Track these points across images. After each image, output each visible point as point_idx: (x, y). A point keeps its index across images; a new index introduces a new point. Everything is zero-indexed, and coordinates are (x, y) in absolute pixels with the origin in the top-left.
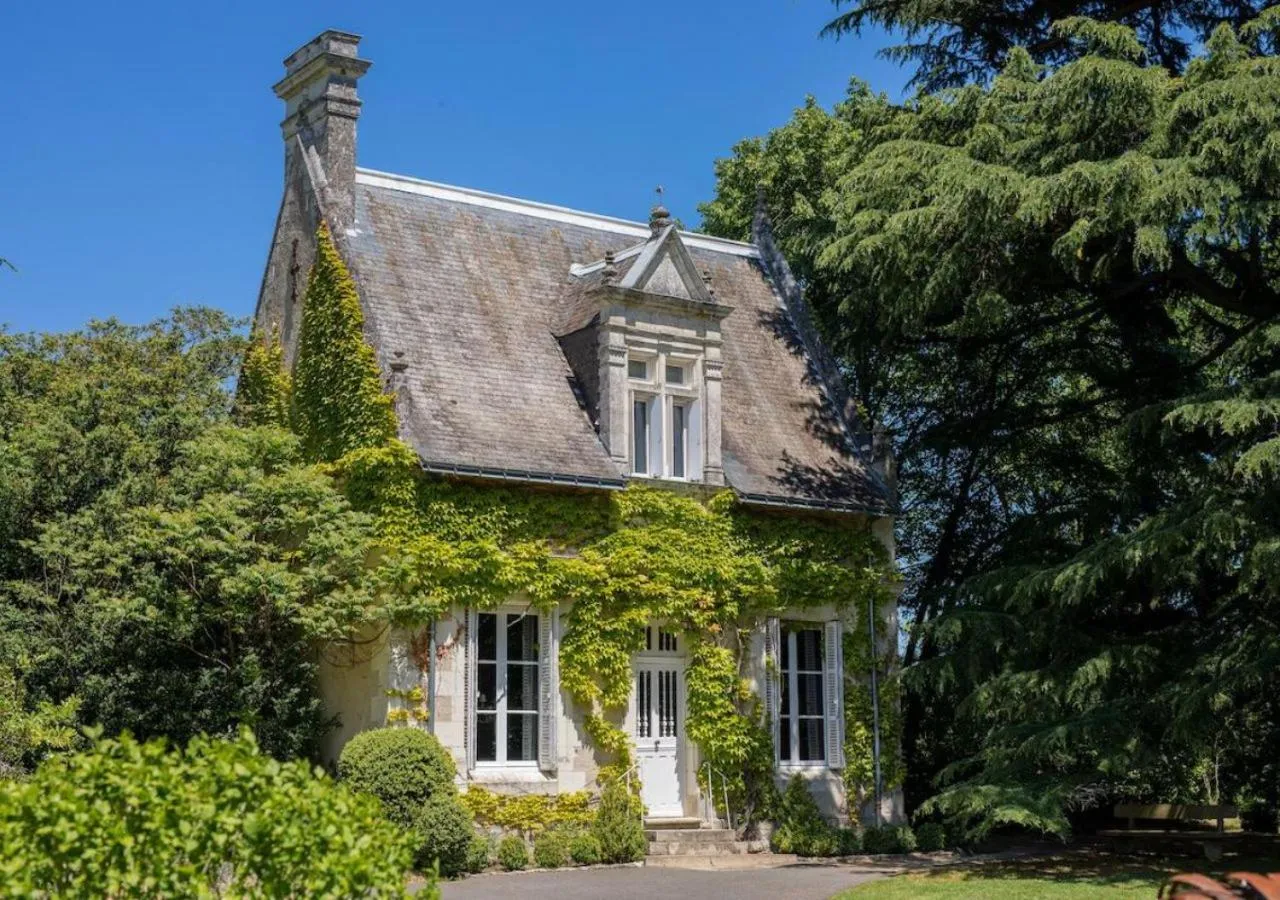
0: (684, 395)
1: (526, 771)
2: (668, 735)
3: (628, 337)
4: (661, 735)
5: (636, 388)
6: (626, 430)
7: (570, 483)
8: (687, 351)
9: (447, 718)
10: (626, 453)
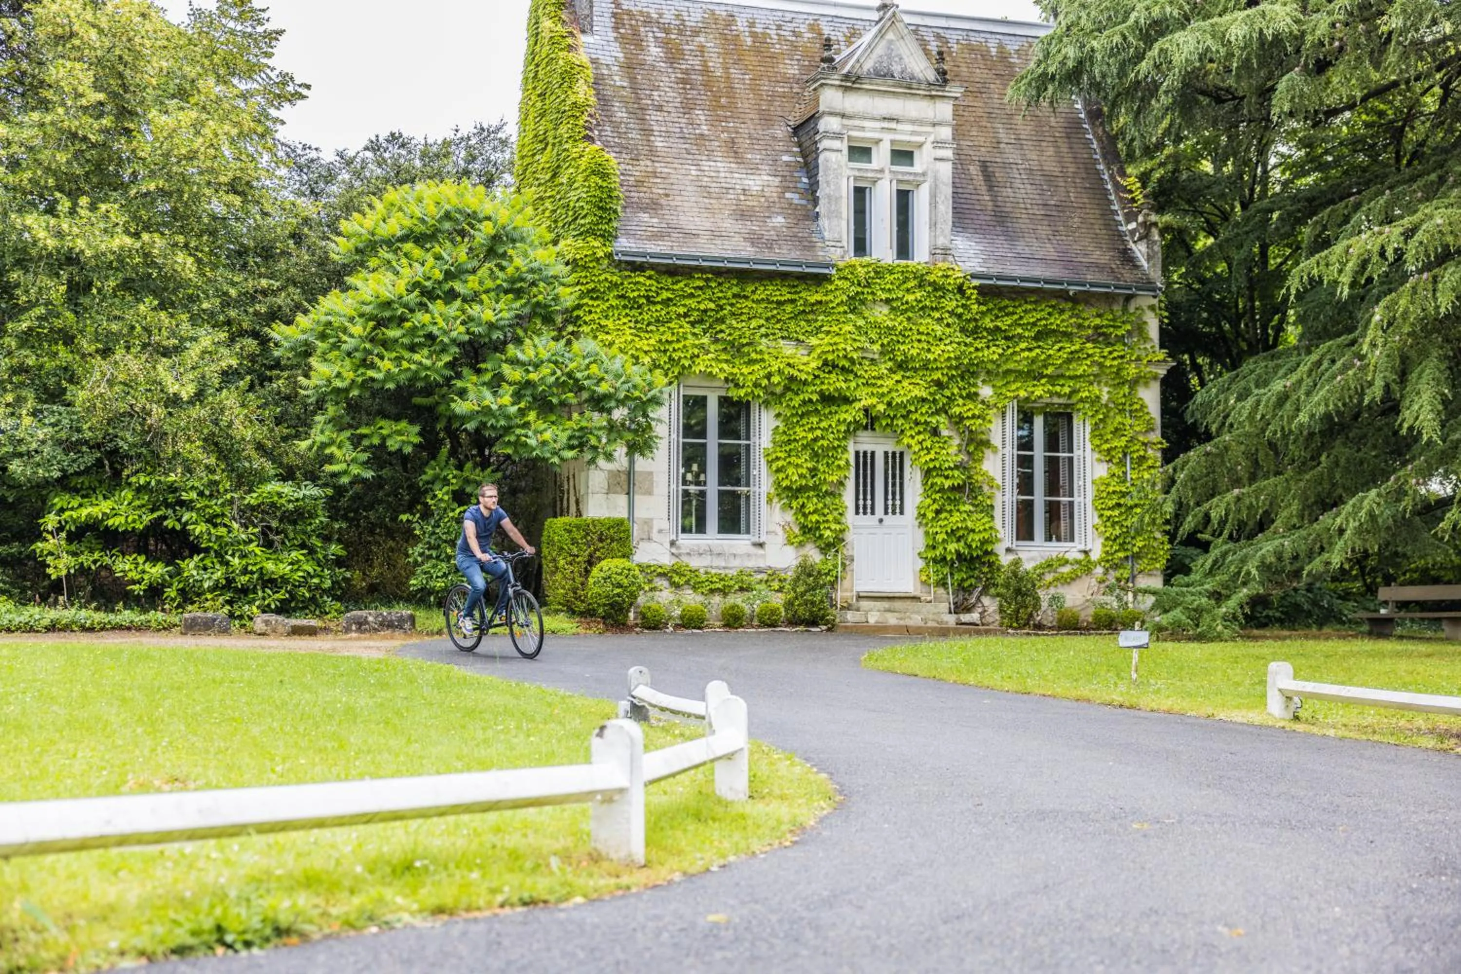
0: (911, 178)
1: (739, 543)
2: (894, 513)
3: (846, 122)
4: (886, 513)
5: (857, 174)
6: (845, 215)
7: (773, 268)
8: (913, 133)
9: (649, 493)
10: (845, 237)
